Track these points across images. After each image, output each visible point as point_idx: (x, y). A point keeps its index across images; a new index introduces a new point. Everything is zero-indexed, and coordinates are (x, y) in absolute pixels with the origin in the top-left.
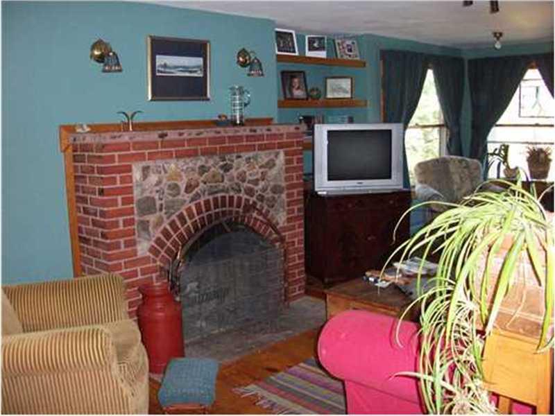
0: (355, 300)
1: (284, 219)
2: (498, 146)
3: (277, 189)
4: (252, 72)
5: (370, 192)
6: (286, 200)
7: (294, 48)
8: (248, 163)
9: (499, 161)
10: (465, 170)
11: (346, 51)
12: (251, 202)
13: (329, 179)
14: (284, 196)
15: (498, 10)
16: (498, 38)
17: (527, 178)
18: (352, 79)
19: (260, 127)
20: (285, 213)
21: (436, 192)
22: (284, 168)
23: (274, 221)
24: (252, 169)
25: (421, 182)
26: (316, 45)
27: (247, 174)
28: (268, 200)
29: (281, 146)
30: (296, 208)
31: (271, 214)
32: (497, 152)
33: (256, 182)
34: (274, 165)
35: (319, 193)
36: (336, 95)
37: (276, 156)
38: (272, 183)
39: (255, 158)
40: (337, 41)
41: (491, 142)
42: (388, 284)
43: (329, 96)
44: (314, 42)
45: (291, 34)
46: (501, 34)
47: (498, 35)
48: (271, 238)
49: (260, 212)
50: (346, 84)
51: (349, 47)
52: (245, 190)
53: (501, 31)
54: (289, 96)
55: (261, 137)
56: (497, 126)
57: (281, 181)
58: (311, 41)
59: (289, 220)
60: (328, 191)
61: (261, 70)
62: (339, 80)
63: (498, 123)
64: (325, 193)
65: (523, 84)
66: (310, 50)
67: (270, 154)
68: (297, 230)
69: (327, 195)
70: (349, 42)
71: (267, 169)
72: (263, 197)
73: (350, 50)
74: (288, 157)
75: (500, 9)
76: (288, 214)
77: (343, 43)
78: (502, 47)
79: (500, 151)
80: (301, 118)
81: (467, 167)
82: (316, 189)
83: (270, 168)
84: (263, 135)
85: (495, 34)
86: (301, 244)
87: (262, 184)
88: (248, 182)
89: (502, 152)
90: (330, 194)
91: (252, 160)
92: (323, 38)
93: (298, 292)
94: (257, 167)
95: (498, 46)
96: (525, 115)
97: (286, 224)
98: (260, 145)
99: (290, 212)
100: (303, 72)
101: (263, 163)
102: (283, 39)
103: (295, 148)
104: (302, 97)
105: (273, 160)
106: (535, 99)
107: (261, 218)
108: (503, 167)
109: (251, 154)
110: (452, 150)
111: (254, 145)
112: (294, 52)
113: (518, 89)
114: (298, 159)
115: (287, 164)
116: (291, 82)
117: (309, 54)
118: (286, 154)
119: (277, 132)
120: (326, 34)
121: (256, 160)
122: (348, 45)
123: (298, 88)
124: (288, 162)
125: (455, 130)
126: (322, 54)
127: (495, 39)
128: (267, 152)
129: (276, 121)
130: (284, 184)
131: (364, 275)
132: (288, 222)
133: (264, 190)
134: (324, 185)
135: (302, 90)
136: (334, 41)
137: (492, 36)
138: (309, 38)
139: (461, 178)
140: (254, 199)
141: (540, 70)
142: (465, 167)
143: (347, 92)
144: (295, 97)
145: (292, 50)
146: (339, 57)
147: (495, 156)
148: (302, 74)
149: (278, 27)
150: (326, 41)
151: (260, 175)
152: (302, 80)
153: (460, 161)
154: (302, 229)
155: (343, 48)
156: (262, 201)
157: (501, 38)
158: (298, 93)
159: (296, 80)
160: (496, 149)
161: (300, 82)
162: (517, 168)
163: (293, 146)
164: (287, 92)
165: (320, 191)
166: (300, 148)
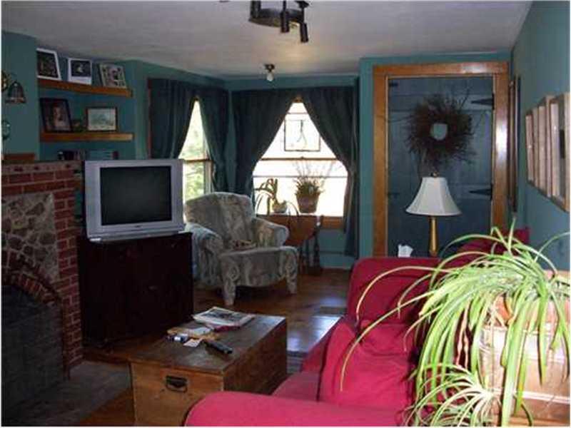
0: (169, 367)
1: (56, 273)
2: (265, 180)
3: (47, 239)
4: (12, 98)
5: (149, 236)
6: (58, 250)
7: (56, 72)
8: (12, 209)
9: (267, 197)
10: (237, 207)
11: (112, 78)
12: (18, 257)
13: (103, 224)
14: (55, 246)
15: (307, 40)
16: (270, 71)
17: (297, 213)
18: (116, 109)
19: (27, 165)
20: (57, 266)
21: (209, 231)
22: (53, 213)
23: (46, 277)
24: (17, 217)
25: (191, 221)
26: (80, 70)
27: (13, 222)
28: (37, 252)
29: (51, 187)
30: (69, 259)
31: (41, 268)
32: (264, 187)
33: (23, 232)
34: (43, 210)
35: (93, 240)
36: (99, 127)
37: (45, 200)
38: (40, 232)
39: (21, 203)
40: (101, 66)
41: (256, 177)
42: (198, 342)
43: (91, 128)
44: (78, 66)
45: (53, 55)
46: (273, 67)
47: (270, 67)
48: (43, 298)
49: (30, 268)
50: (110, 115)
51: (115, 74)
52: (10, 242)
53: (273, 63)
54: (49, 128)
55: (27, 177)
56: (263, 160)
57: (50, 227)
58: (75, 65)
59: (61, 274)
60: (102, 238)
61: (22, 96)
62: (102, 110)
63: (264, 156)
64: (99, 239)
65: (287, 117)
66: (73, 75)
67: (38, 196)
68: (71, 285)
69: (101, 241)
70: (115, 68)
71: (35, 216)
72: (32, 248)
73: (116, 77)
74: (58, 201)
75: (310, 40)
76: (60, 267)
77: (108, 68)
78: (274, 80)
79: (267, 185)
80: (61, 153)
81: (238, 203)
82: (89, 236)
83: (38, 214)
84: (29, 175)
85: (267, 66)
86: (76, 301)
87: (30, 233)
88: (14, 233)
89: (270, 187)
90: (104, 240)
91: (17, 206)
92: (88, 62)
93: (75, 358)
94: (24, 213)
95: (270, 78)
96: (291, 149)
97: (59, 280)
98: (26, 187)
99: (62, 265)
100: (66, 101)
101: (31, 208)
102: (44, 61)
103: (66, 189)
104: (65, 129)
105: (41, 204)
106: (300, 133)
107: (30, 274)
108: (272, 202)
109: (16, 198)
110: (218, 186)
111: (20, 187)
112: (57, 76)
113: (283, 123)
114: (69, 202)
115: (57, 208)
116: (52, 112)
117: (72, 79)
118: (57, 196)
119: (46, 171)
120: (91, 58)
121: (22, 205)
122: (114, 72)
123: (60, 119)
124: (58, 206)
125: (221, 165)
126: (87, 81)
127: (267, 71)
128: (34, 194)
129: (37, 158)
130: (54, 232)
131: (167, 334)
132: (61, 277)
133: (32, 240)
134: (98, 231)
135: (65, 121)
136: (98, 66)
137: (264, 67)
138: (72, 61)
139: (233, 215)
140: (21, 252)
141: (305, 104)
142: (236, 204)
143: (112, 125)
144: (57, 129)
145: (54, 74)
146: (105, 85)
147: (262, 191)
148: (64, 103)
149: (41, 47)
150: (91, 66)
151: (27, 223)
152: (65, 109)
153: (231, 197)
154: (77, 284)
155: (109, 75)
156: (30, 254)
157: (273, 71)
158: (60, 125)
159: (58, 110)
160: (263, 185)
161: (61, 112)
162: (285, 203)
163: (63, 187)
164: (48, 124)
165: (94, 238)
166: (72, 189)
